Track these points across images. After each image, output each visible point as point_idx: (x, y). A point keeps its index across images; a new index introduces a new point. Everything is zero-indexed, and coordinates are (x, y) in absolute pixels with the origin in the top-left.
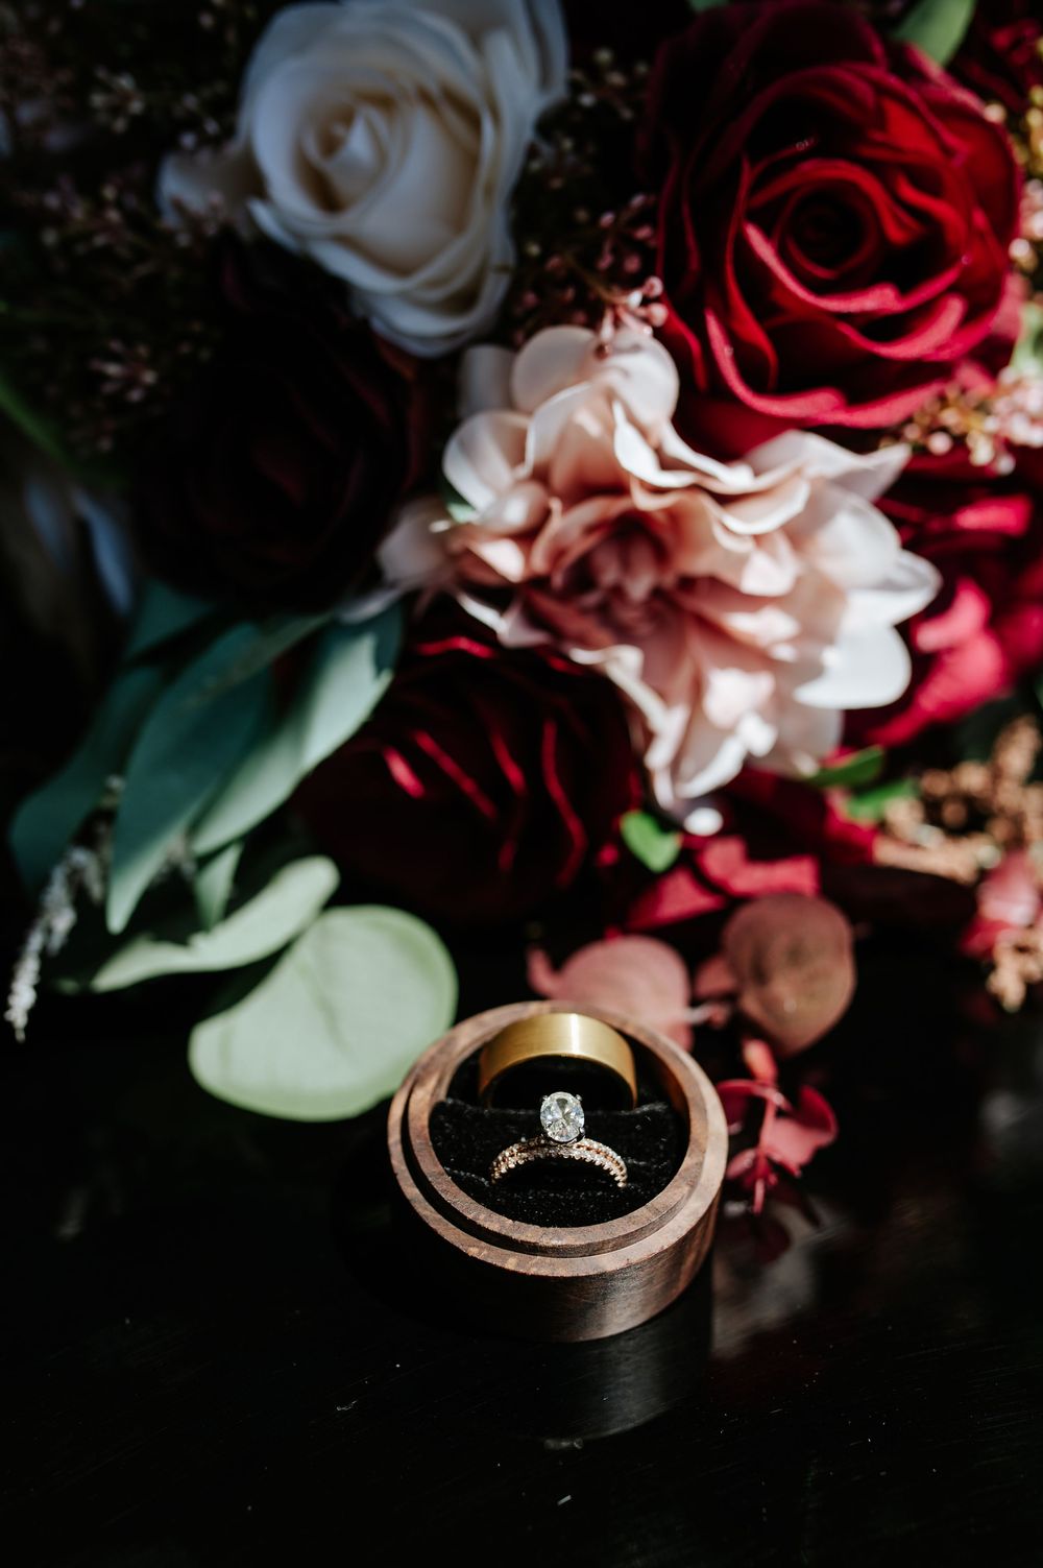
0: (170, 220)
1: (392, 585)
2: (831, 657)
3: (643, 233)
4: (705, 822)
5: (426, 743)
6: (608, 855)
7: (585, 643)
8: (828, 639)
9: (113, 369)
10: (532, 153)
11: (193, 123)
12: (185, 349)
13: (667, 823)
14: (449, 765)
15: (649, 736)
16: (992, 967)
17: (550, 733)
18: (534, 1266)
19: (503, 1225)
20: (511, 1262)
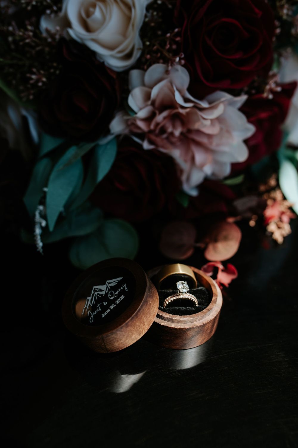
0: (44, 34)
1: (113, 134)
3: (178, 39)
4: (194, 193)
7: (163, 147)
9: (34, 77)
10: (146, 16)
11: (49, 7)
12: (52, 70)
18: (179, 326)
19: (170, 316)
20: (173, 326)
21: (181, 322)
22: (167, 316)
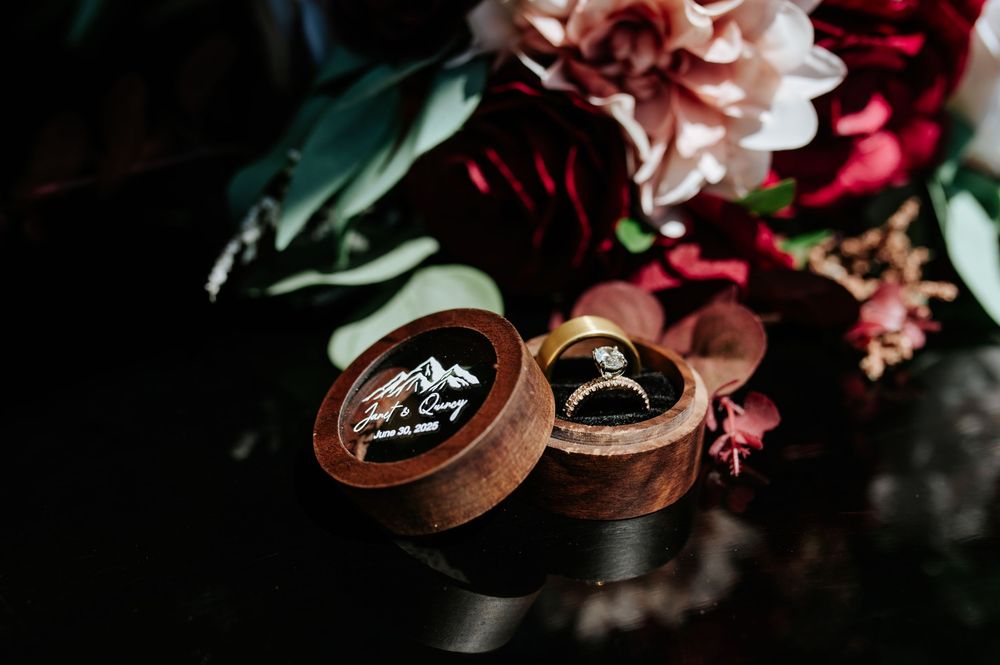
2: (766, 118)
4: (674, 229)
5: (493, 156)
6: (607, 245)
7: (601, 94)
8: (766, 107)
13: (647, 226)
14: (505, 171)
15: (639, 163)
16: (865, 354)
17: (573, 153)
18: (611, 451)
19: (587, 429)
20: (597, 452)
21: (617, 441)
22: (579, 430)
